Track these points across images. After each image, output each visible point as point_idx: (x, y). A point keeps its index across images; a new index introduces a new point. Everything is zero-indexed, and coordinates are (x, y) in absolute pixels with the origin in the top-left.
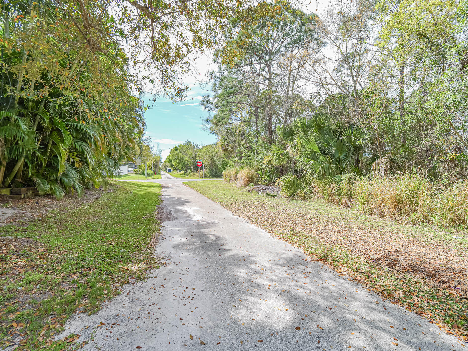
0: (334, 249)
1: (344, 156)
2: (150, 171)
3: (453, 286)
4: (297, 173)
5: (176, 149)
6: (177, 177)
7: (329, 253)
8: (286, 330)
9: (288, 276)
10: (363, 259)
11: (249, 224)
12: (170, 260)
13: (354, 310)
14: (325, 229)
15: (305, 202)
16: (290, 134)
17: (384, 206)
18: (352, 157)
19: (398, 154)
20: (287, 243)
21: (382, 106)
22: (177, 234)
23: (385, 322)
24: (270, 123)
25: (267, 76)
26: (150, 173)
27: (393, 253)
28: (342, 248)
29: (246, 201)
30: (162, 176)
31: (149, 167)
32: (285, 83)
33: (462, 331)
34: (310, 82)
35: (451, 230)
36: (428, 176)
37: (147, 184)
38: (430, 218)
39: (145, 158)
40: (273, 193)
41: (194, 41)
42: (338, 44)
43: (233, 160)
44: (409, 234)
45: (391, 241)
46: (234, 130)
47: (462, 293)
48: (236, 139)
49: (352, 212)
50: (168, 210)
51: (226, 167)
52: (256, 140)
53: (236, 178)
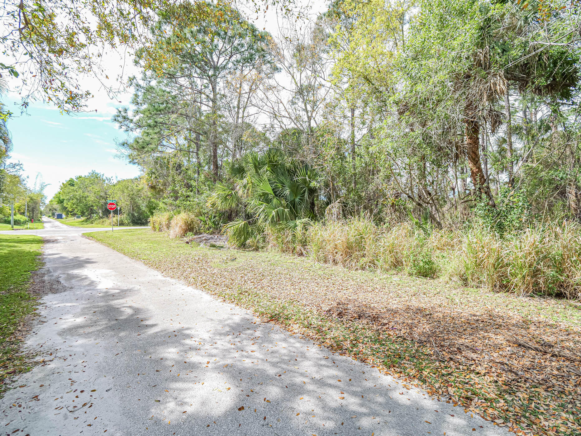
0: (287, 305)
1: (299, 199)
2: (21, 216)
3: (390, 327)
4: (248, 218)
5: (71, 183)
6: (73, 225)
7: (281, 310)
8: (226, 415)
9: (233, 346)
10: (315, 313)
11: (185, 287)
12: (53, 355)
13: (303, 371)
14: (278, 283)
15: (257, 253)
16: (240, 171)
17: (336, 253)
18: (307, 200)
19: (349, 198)
20: (233, 306)
21: (334, 147)
22: (68, 312)
23: (333, 377)
24: (215, 156)
25: (212, 96)
26: (22, 220)
27: (343, 301)
28: (294, 303)
29: (183, 257)
30: (45, 225)
31: (19, 210)
32: (234, 107)
33: (396, 369)
34: (262, 111)
35: (391, 273)
36: (374, 221)
37: (16, 238)
38: (376, 262)
39: (11, 196)
40: (218, 244)
41: (100, 29)
42: (292, 73)
43: (164, 201)
44: (358, 280)
45: (342, 289)
46: (166, 161)
47: (397, 333)
48: (169, 173)
49: (306, 261)
50: (53, 278)
51: (154, 211)
52: (196, 175)
53: (168, 226)
